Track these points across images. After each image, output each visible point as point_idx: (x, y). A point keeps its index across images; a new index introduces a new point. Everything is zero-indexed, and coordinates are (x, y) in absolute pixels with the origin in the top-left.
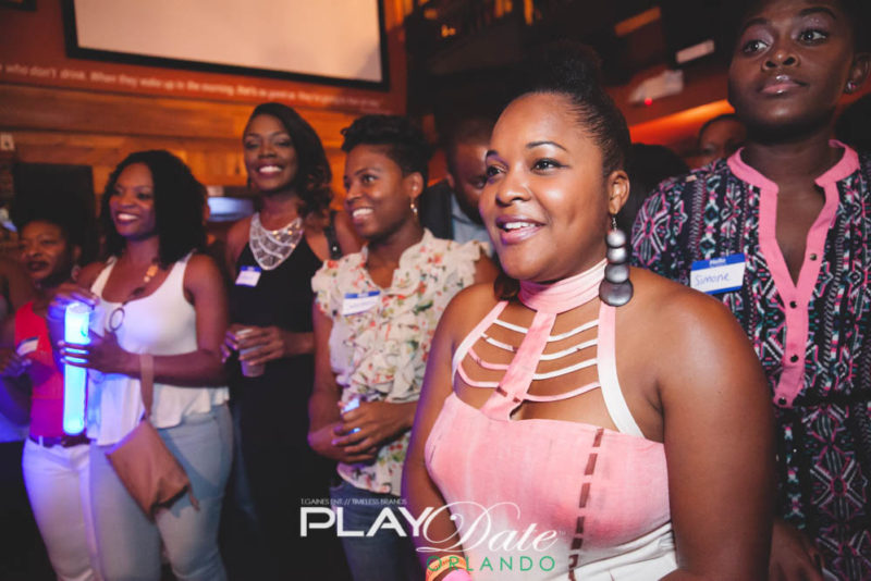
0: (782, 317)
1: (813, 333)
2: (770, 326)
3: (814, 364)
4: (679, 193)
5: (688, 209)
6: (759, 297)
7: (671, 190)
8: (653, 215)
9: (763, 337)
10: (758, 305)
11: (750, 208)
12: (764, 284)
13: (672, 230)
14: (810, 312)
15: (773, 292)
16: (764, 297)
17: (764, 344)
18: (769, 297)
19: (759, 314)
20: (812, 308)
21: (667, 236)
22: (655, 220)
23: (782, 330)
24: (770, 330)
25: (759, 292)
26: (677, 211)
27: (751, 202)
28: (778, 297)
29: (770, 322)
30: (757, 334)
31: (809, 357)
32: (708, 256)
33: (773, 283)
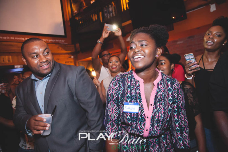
0: (145, 120)
1: (151, 124)
2: (142, 122)
3: (151, 131)
4: (121, 81)
5: (124, 86)
6: (140, 114)
7: (119, 80)
8: (114, 87)
9: (140, 124)
10: (140, 116)
11: (138, 87)
12: (142, 111)
13: (119, 92)
14: (151, 119)
15: (144, 113)
16: (141, 114)
17: (140, 126)
18: (143, 114)
19: (140, 119)
20: (152, 118)
21: (118, 93)
22: (114, 88)
23: (145, 123)
24: (142, 123)
25: (140, 113)
26: (121, 86)
27: (138, 85)
28: (144, 115)
29: (142, 121)
30: (139, 124)
31: (150, 130)
32: (128, 101)
33: (144, 111)
